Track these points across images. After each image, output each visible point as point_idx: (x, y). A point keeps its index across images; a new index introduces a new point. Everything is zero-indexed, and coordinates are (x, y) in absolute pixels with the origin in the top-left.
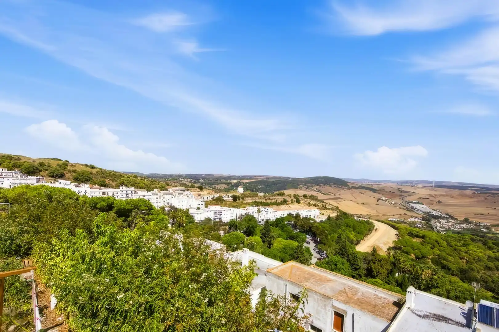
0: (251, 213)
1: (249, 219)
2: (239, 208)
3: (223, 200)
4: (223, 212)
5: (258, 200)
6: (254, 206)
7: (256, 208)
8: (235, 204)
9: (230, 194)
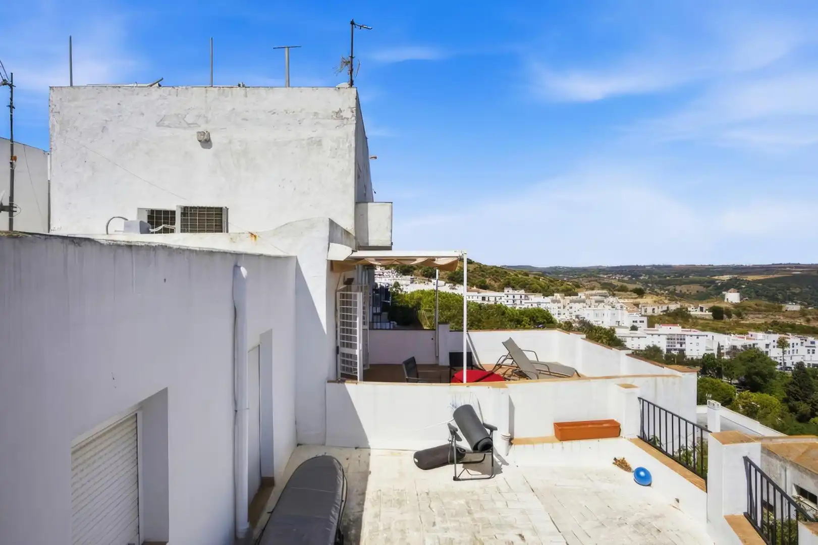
0: (761, 346)
1: (753, 356)
2: (730, 334)
3: (690, 316)
4: (688, 339)
5: (782, 319)
6: (770, 333)
7: (776, 337)
8: (720, 324)
9: (706, 305)
